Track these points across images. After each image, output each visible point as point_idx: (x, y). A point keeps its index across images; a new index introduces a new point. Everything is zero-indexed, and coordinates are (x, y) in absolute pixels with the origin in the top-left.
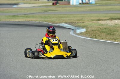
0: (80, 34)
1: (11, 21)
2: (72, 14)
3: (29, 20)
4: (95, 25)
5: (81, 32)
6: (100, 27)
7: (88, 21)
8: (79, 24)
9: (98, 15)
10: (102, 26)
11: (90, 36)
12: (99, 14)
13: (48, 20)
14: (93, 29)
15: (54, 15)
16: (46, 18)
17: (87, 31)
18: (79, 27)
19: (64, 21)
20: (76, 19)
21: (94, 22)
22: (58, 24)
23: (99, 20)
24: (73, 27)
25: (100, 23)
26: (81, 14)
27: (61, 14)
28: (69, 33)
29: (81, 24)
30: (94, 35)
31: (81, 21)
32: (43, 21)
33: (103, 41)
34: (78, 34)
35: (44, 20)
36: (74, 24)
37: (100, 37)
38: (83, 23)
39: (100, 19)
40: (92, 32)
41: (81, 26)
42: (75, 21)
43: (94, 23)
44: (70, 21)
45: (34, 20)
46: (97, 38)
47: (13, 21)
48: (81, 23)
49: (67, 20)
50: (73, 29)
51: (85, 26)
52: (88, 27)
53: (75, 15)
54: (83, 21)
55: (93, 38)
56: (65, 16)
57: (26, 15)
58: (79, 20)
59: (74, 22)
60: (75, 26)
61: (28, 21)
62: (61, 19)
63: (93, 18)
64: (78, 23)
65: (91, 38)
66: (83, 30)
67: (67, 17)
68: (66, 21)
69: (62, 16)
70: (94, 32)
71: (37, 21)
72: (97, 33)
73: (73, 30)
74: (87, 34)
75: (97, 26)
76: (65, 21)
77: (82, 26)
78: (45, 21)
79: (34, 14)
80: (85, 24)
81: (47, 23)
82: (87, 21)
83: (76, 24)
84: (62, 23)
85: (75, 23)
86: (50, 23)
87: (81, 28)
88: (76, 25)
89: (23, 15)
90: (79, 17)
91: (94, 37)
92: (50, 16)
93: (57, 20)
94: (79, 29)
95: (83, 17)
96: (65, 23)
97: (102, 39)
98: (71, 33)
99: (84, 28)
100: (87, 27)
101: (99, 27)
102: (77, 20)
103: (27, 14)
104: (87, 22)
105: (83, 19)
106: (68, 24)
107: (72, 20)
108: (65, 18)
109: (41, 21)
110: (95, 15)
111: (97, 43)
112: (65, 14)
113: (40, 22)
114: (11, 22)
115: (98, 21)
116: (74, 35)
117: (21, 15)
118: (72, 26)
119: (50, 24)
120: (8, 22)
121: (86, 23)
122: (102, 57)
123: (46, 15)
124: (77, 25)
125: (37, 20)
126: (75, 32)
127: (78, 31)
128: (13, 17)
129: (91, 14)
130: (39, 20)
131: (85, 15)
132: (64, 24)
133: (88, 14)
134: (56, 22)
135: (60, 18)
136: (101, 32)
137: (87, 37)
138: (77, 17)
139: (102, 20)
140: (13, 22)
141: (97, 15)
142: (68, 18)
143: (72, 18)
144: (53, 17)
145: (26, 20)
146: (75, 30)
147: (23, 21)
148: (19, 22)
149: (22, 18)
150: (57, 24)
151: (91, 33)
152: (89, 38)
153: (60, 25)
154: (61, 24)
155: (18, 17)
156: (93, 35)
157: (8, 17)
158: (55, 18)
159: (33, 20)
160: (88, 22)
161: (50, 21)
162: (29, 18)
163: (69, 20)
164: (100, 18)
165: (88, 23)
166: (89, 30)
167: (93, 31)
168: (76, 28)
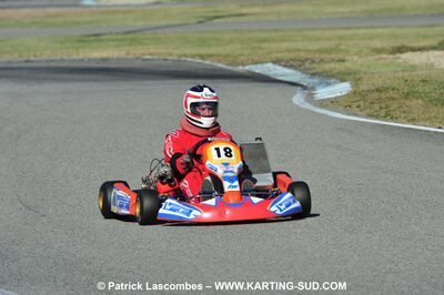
0: (332, 103)
1: (74, 57)
2: (301, 30)
3: (141, 52)
4: (385, 70)
5: (333, 96)
6: (403, 78)
7: (359, 53)
8: (327, 67)
9: (398, 31)
10: (414, 73)
11: (368, 111)
12: (403, 27)
13: (213, 50)
14: (379, 83)
15: (236, 31)
16: (203, 42)
17: (354, 93)
18: (328, 77)
19: (269, 53)
20: (314, 46)
21: (384, 56)
22: (247, 68)
23: (400, 50)
24: (303, 76)
25: (405, 62)
26: (336, 28)
27: (260, 31)
28: (291, 102)
29: (332, 65)
30: (381, 108)
31: (333, 56)
32: (192, 56)
33: (417, 127)
34: (323, 104)
35: (195, 51)
36: (307, 65)
37: (403, 115)
38: (343, 61)
39: (404, 47)
40: (376, 95)
41: (334, 72)
42: (309, 56)
43: (381, 61)
44: (291, 55)
45: (160, 54)
46: (395, 119)
47: (81, 56)
48: (333, 60)
49: (283, 52)
50: (305, 84)
51: (349, 74)
52: (362, 75)
53: (311, 33)
54: (341, 56)
55: (377, 117)
56: (274, 35)
57: (132, 36)
58: (329, 51)
59: (307, 59)
60: (313, 75)
61: (137, 58)
62: (261, 49)
63: (378, 44)
64: (322, 61)
65: (369, 116)
66: (343, 88)
67: (283, 40)
68: (279, 55)
69: (262, 35)
70: (382, 95)
71: (170, 58)
72: (393, 99)
73: (304, 88)
74: (358, 104)
75: (395, 72)
76: (273, 56)
77: (339, 73)
78: (202, 57)
79: (159, 31)
80: (348, 64)
81: (207, 62)
82: (355, 54)
83: (314, 65)
84: (262, 63)
85: (314, 62)
86: (219, 62)
87: (333, 80)
88: (314, 71)
89: (117, 34)
90: (328, 39)
91: (383, 113)
92: (217, 36)
93: (246, 52)
94: (328, 84)
95: (341, 38)
96: (274, 62)
97: (413, 121)
98: (298, 98)
99: (343, 81)
100: (358, 76)
101: (401, 74)
102: (320, 51)
103: (134, 32)
104: (355, 58)
105: (343, 47)
106: (285, 66)
107: (299, 50)
108: (274, 46)
109: (186, 56)
110: (386, 31)
111: (393, 134)
112: (276, 31)
113: (183, 59)
114: (74, 60)
115: (398, 55)
116: (308, 106)
117: (111, 33)
118: (299, 73)
119: (220, 65)
120: (62, 60)
121: (354, 62)
122: (411, 187)
123: (205, 32)
124: (319, 68)
125: (170, 51)
126: (310, 98)
127: (323, 93)
128: (82, 41)
129: (372, 27)
130: (178, 52)
131: (349, 32)
132: (270, 65)
133: (359, 28)
134: (242, 58)
135: (256, 45)
136: (407, 96)
137: (356, 115)
138: (318, 39)
139: (413, 50)
140: (83, 60)
141: (393, 30)
142: (284, 45)
143: (300, 45)
144: (231, 41)
145: (128, 54)
146: (313, 88)
147: (118, 59)
148: (104, 60)
149: (117, 46)
150: (244, 65)
151: (371, 99)
152: (363, 117)
153: (257, 71)
154: (259, 65)
155: (101, 40)
156: (376, 107)
157: (63, 42)
158: (238, 46)
159: (155, 54)
160: (361, 56)
161: (219, 55)
162: (141, 44)
163: (289, 51)
164: (406, 44)
165: (360, 60)
166: (363, 87)
167: (377, 90)
168: (316, 80)
